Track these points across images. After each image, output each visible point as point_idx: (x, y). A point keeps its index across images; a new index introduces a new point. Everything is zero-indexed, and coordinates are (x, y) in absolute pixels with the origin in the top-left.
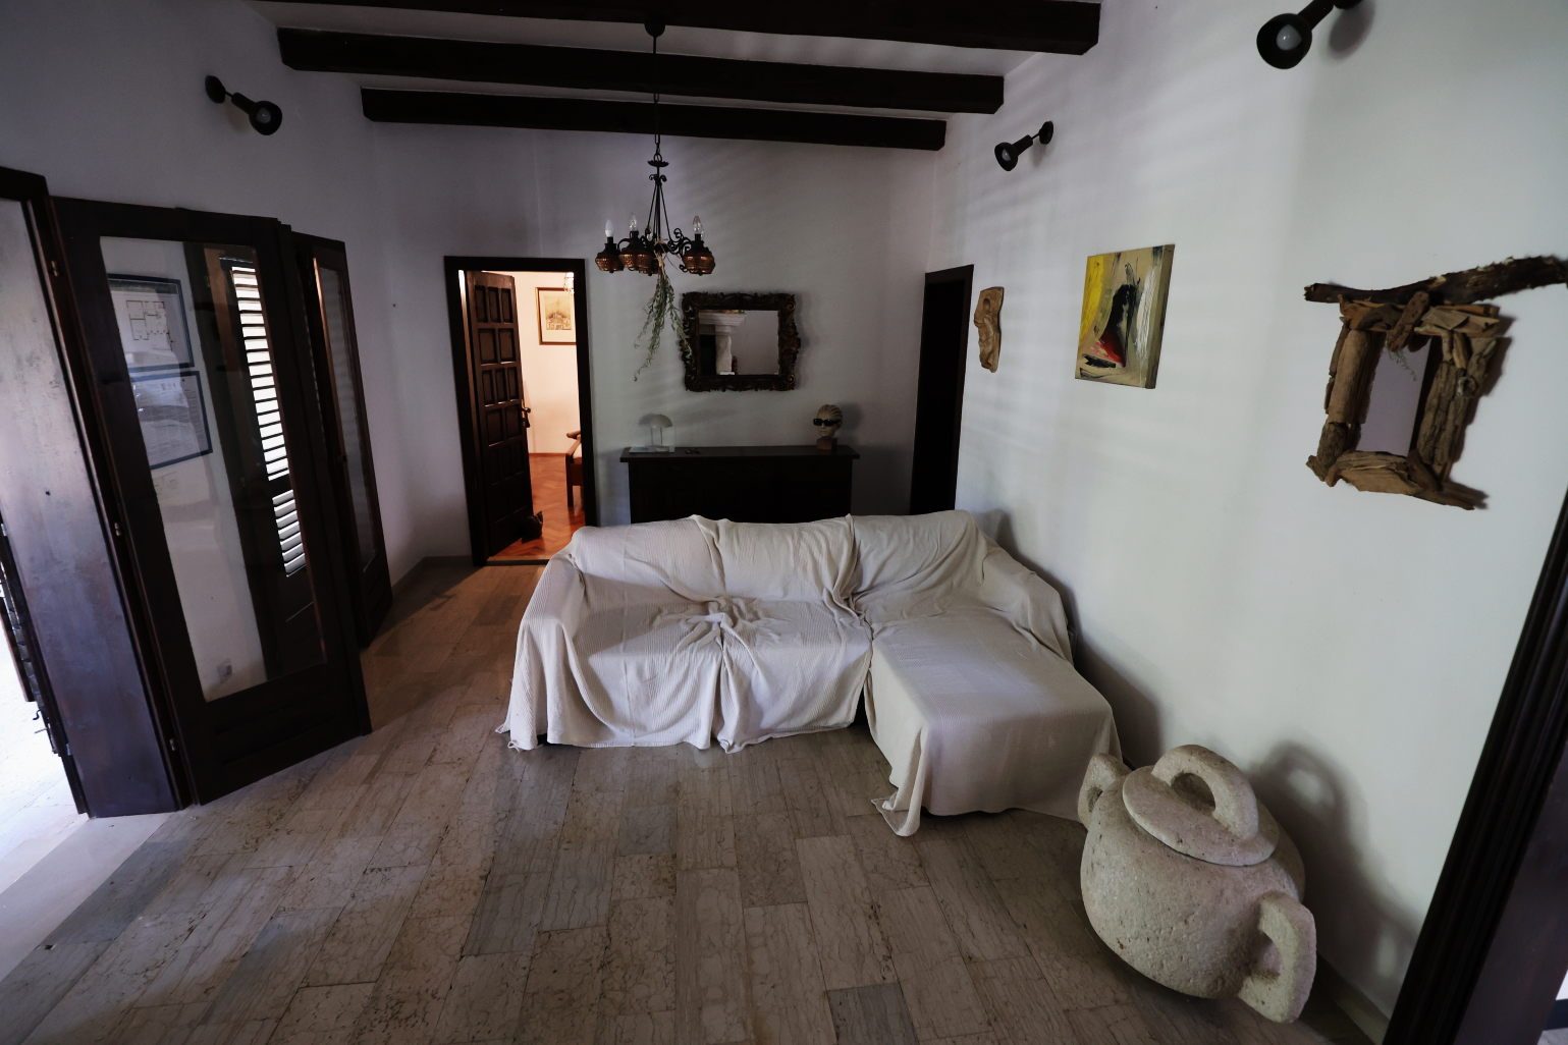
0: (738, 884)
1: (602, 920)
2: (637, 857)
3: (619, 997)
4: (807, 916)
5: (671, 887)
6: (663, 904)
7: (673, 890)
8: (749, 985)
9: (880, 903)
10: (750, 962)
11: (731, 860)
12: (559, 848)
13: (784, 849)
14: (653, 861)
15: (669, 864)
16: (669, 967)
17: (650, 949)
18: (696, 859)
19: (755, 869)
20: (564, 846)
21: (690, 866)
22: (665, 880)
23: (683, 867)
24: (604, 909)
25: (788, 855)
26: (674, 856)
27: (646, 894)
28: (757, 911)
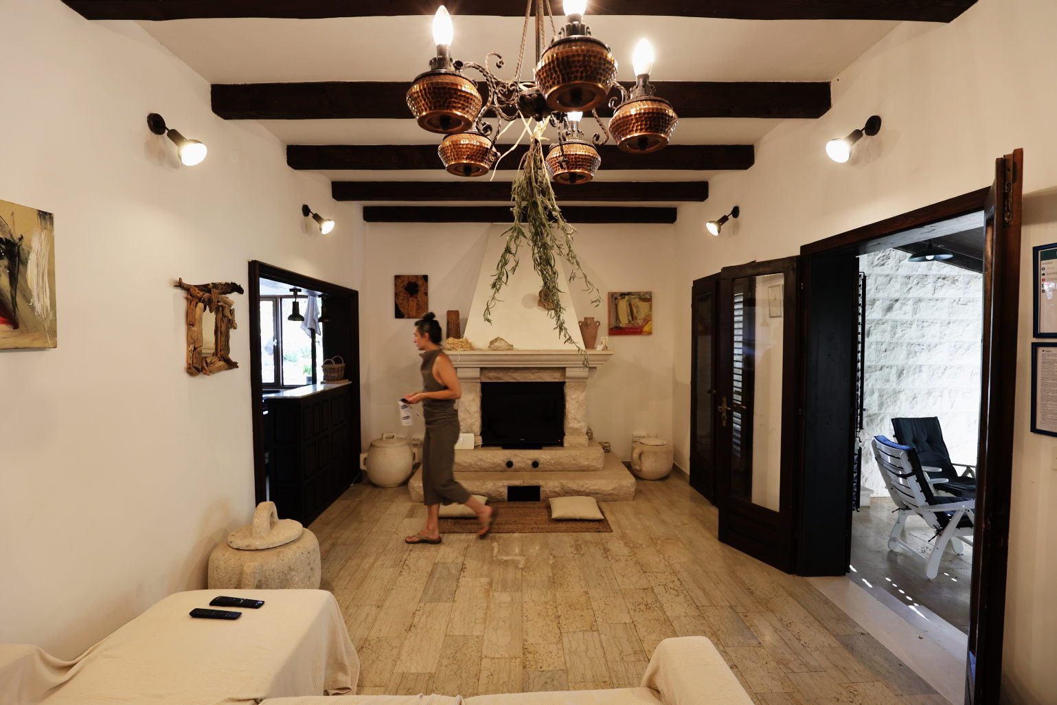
0: (484, 647)
1: (564, 635)
2: (550, 668)
3: (548, 606)
4: (449, 628)
5: (526, 649)
6: (531, 640)
7: (525, 647)
8: (488, 607)
9: (404, 631)
10: (486, 614)
11: (485, 662)
12: (610, 677)
13: (446, 666)
14: (540, 665)
15: (527, 663)
16: (526, 615)
17: (536, 622)
18: (510, 665)
19: (471, 655)
20: (607, 679)
21: (514, 660)
22: (530, 653)
23: (518, 660)
24: (565, 640)
25: (445, 662)
26: (524, 667)
27: (542, 646)
28: (475, 633)
